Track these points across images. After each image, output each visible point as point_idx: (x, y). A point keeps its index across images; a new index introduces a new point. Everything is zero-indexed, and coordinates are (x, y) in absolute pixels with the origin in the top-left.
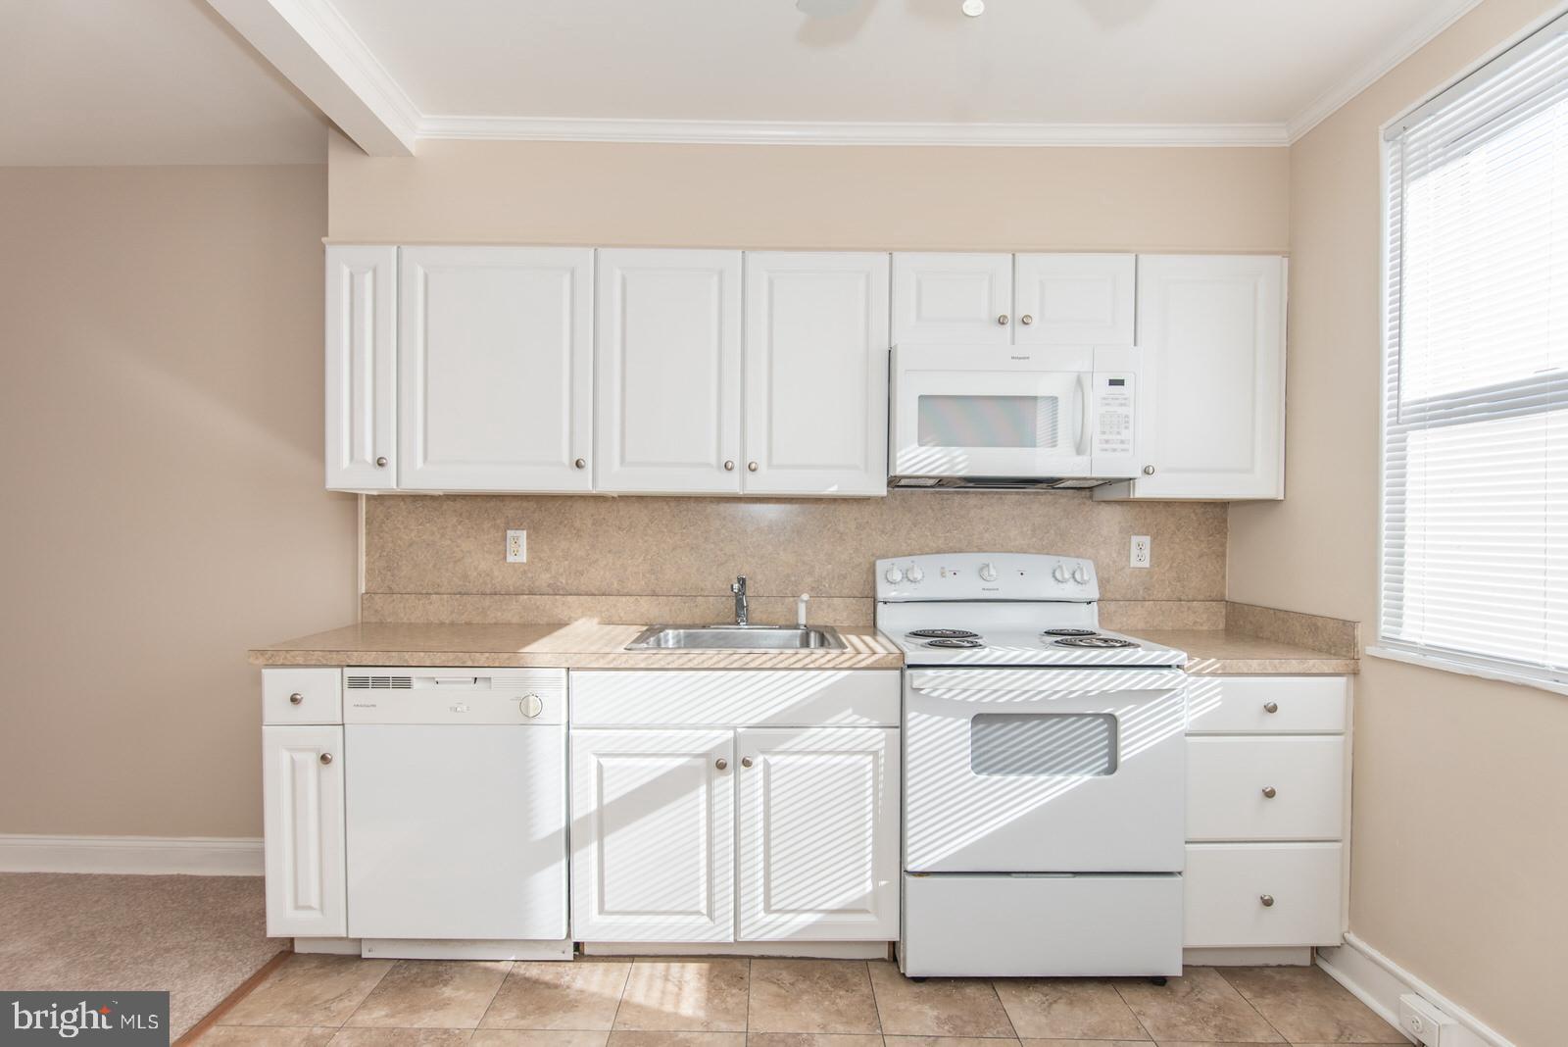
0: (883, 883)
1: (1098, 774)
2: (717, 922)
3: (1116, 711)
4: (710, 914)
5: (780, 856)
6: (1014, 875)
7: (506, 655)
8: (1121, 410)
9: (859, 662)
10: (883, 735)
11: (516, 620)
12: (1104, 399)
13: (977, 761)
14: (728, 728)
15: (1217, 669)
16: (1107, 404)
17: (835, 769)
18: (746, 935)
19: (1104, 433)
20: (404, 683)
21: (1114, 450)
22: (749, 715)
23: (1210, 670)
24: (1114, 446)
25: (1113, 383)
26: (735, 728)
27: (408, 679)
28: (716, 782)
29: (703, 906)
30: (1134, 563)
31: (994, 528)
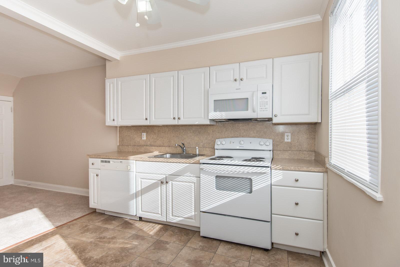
0: (196, 213)
1: (247, 193)
2: (163, 216)
3: (252, 177)
4: (161, 215)
5: (175, 204)
6: (226, 216)
7: (125, 157)
8: (266, 100)
9: (191, 162)
10: (196, 179)
11: (143, 151)
12: (260, 98)
13: (217, 187)
14: (165, 175)
15: (281, 168)
16: (261, 99)
17: (186, 186)
18: (168, 220)
19: (261, 106)
20: (109, 162)
21: (264, 111)
22: (169, 172)
23: (279, 168)
24: (263, 110)
25: (263, 93)
26: (166, 175)
27: (110, 161)
28: (162, 186)
29: (160, 212)
30: (286, 140)
31: (246, 132)
